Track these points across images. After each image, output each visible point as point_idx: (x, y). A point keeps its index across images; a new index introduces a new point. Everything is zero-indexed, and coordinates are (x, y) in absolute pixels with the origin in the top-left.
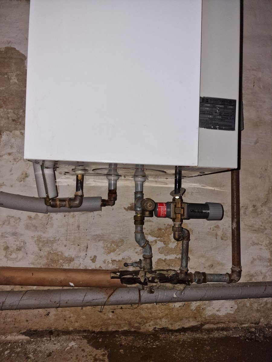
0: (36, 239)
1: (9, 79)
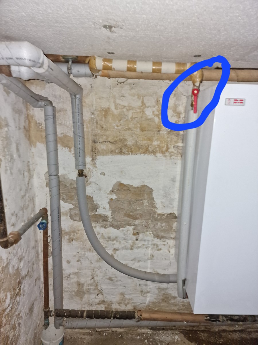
0: (157, 287)
1: (143, 203)
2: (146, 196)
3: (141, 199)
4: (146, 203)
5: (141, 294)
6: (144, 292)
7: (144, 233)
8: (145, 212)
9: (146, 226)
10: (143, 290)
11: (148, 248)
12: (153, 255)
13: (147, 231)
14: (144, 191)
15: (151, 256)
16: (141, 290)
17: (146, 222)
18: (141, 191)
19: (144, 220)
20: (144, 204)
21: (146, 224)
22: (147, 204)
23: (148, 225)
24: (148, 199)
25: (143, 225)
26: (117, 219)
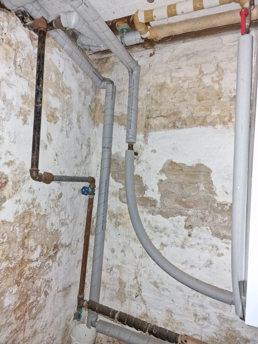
0: (218, 315)
1: (198, 187)
2: (202, 179)
3: (196, 182)
4: (202, 187)
5: (194, 318)
6: (198, 317)
7: (200, 227)
8: (201, 199)
9: (201, 218)
10: (198, 314)
11: (204, 249)
12: (211, 261)
13: (203, 225)
14: (200, 171)
15: (209, 263)
16: (195, 313)
17: (202, 212)
18: (196, 172)
19: (200, 209)
20: (200, 189)
21: (202, 216)
22: (204, 189)
23: (205, 217)
24: (205, 182)
25: (198, 217)
26: (166, 205)
